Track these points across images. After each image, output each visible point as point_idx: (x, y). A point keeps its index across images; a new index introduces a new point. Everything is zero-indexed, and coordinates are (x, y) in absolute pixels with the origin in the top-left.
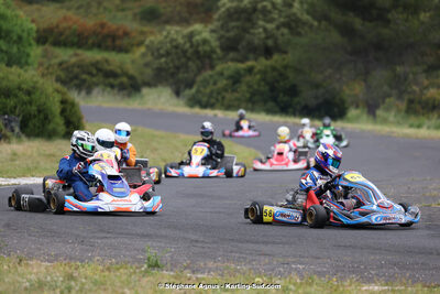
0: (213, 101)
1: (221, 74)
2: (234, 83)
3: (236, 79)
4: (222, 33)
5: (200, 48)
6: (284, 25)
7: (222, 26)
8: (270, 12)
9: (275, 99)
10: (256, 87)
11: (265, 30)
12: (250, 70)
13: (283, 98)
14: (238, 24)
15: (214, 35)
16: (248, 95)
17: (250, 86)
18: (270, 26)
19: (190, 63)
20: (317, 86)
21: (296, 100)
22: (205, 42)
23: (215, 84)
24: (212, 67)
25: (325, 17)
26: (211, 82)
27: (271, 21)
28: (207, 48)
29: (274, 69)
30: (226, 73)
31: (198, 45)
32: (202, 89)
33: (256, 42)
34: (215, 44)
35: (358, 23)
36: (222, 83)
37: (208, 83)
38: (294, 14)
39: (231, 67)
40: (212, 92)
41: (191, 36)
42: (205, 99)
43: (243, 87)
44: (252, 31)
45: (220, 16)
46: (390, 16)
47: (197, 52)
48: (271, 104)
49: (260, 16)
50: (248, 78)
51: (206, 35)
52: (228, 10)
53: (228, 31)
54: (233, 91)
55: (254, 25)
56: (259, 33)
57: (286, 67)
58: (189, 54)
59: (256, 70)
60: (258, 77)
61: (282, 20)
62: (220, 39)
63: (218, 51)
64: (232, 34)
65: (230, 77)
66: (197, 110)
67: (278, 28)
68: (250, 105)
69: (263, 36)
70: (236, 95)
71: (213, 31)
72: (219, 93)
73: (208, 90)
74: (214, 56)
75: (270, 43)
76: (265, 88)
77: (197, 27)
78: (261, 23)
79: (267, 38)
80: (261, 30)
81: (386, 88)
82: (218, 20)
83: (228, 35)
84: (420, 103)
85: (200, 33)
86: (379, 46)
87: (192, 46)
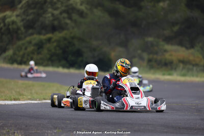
0: (25, 60)
1: (30, 42)
2: (38, 49)
3: (40, 46)
4: (24, 17)
5: (10, 27)
6: (64, 11)
7: (24, 13)
8: (55, 3)
9: (66, 59)
10: (53, 51)
11: (53, 15)
12: (49, 40)
13: (71, 58)
14: (35, 11)
15: (19, 18)
16: (48, 56)
17: (49, 50)
18: (56, 12)
19: (4, 37)
20: (94, 50)
21: (80, 59)
22: (13, 22)
23: (26, 49)
24: (19, 39)
25: (99, 5)
26: (23, 48)
27: (56, 9)
28: (15, 26)
29: (65, 39)
30: (34, 42)
31: (9, 25)
32: (17, 52)
33: (47, 22)
34: (20, 24)
35: (121, 8)
36: (31, 48)
37: (21, 49)
38: (71, 5)
39: (36, 38)
40: (24, 54)
41: (4, 19)
42: (19, 59)
43: (45, 51)
44: (44, 15)
45: (22, 6)
46: (142, 4)
47: (8, 29)
48: (64, 62)
49: (49, 6)
50: (48, 45)
51: (14, 18)
52: (28, 2)
53: (27, 16)
54: (39, 53)
55: (45, 12)
56: (49, 17)
57: (73, 38)
58: (3, 30)
59: (53, 40)
60: (55, 44)
61: (63, 8)
62: (23, 20)
63: (22, 29)
64: (30, 17)
65: (36, 45)
66: (15, 66)
67: (61, 13)
68: (50, 63)
69: (51, 18)
70: (40, 56)
71: (17, 16)
72: (28, 55)
73: (21, 53)
74: (19, 32)
75: (56, 23)
76: (59, 52)
77: (8, 13)
78: (50, 10)
79: (54, 20)
80: (50, 15)
81: (139, 52)
82: (21, 8)
83: (28, 18)
84: (156, 61)
85: (10, 17)
86: (135, 24)
87: (5, 25)
